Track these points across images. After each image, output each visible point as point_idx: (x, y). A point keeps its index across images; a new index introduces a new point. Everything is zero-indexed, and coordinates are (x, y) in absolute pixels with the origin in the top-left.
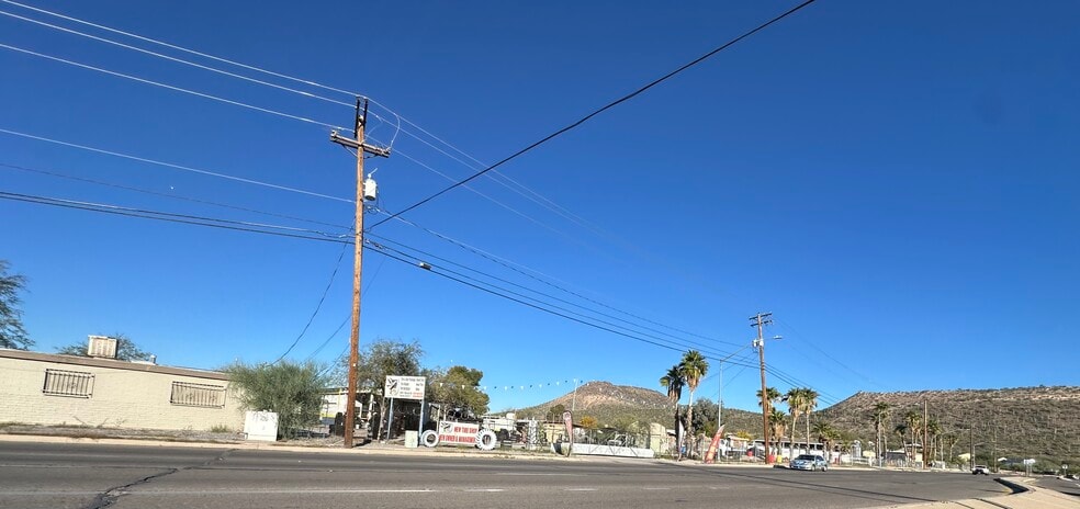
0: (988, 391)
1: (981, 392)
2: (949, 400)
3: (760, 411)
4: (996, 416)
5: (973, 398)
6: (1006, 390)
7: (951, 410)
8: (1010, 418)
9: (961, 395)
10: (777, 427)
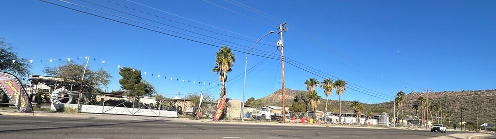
0: (479, 91)
1: (475, 91)
2: (458, 96)
3: (306, 90)
4: (483, 104)
5: (471, 95)
6: (489, 91)
7: (459, 101)
8: (490, 105)
9: (464, 94)
10: (313, 102)
